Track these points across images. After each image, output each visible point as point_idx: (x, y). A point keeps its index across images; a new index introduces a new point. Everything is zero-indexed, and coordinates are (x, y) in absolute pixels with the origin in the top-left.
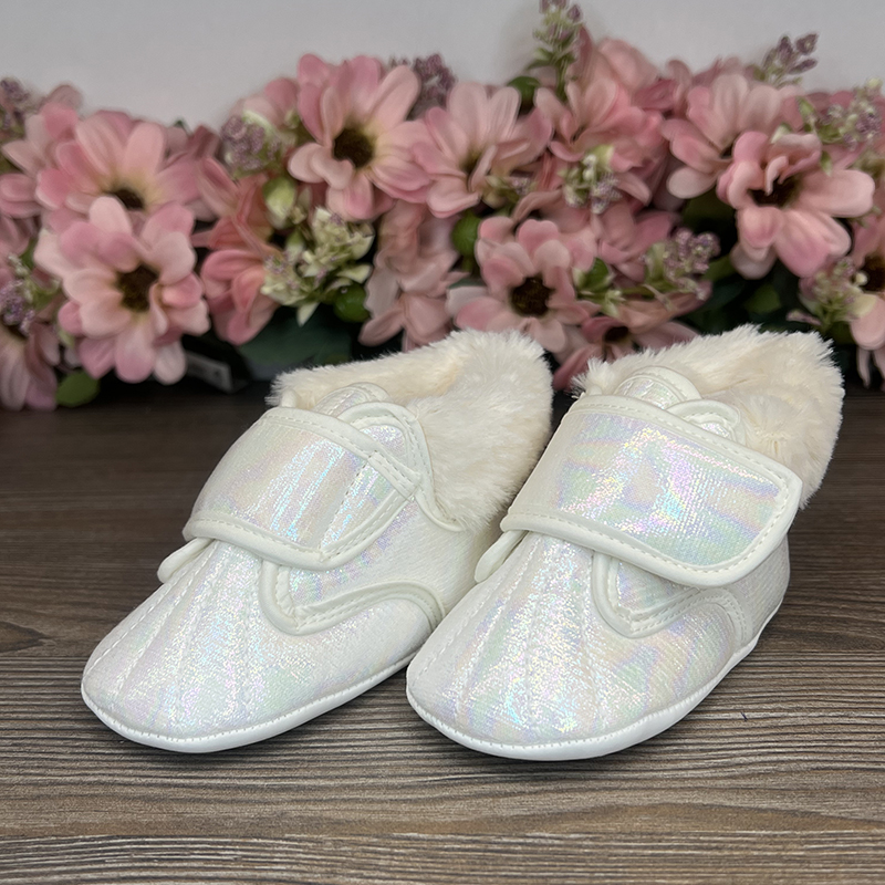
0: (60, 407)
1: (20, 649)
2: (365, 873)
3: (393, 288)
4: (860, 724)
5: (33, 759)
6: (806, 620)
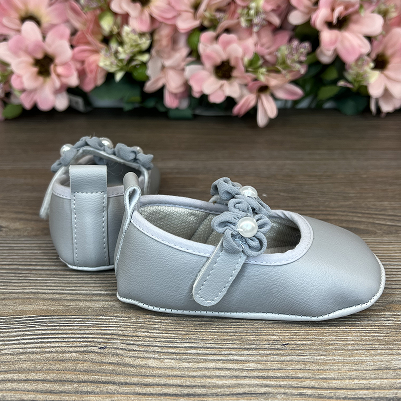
0: (7, 120)
2: (150, 331)
3: (159, 65)
5: (1, 282)
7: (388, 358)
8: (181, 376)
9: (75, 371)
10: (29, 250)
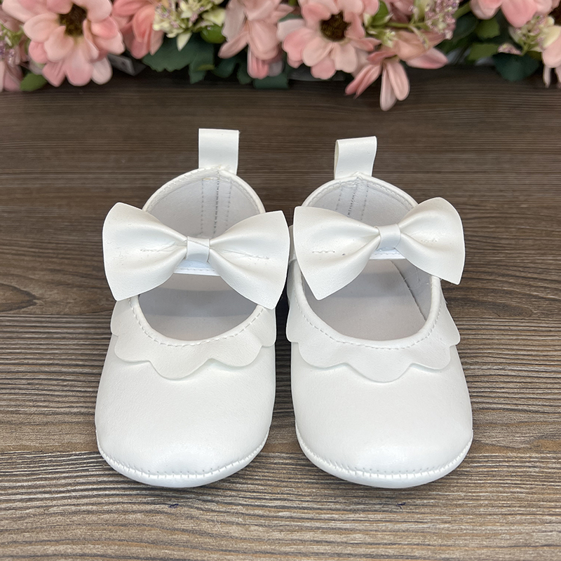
0: (25, 93)
1: (23, 307)
3: (241, 17)
4: (510, 376)
5: (41, 395)
6: (487, 291)
7: (529, 528)
8: (270, 553)
9: (141, 542)
10: (72, 339)
